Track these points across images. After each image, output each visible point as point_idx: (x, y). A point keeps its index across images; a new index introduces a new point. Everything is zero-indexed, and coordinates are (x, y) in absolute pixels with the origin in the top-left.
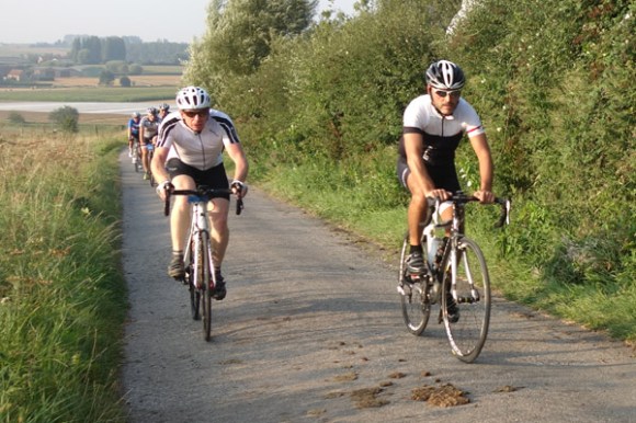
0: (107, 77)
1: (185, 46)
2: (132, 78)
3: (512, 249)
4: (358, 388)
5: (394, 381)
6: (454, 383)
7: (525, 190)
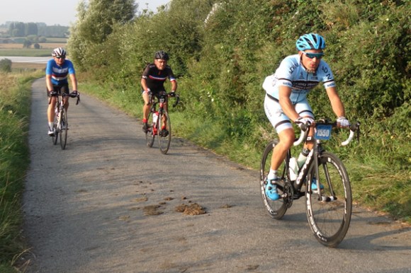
0: (28, 44)
1: (68, 28)
2: (40, 44)
3: (234, 134)
4: (147, 205)
5: (167, 201)
6: (198, 203)
7: (242, 103)
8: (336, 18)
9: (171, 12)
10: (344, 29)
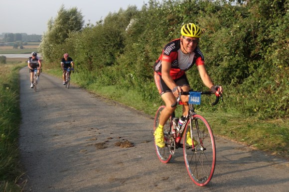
0: (16, 46)
1: (41, 36)
2: (24, 46)
3: (147, 98)
4: (97, 143)
5: (109, 140)
6: (129, 140)
7: (151, 79)
8: (207, 26)
9: (105, 25)
10: (212, 33)
